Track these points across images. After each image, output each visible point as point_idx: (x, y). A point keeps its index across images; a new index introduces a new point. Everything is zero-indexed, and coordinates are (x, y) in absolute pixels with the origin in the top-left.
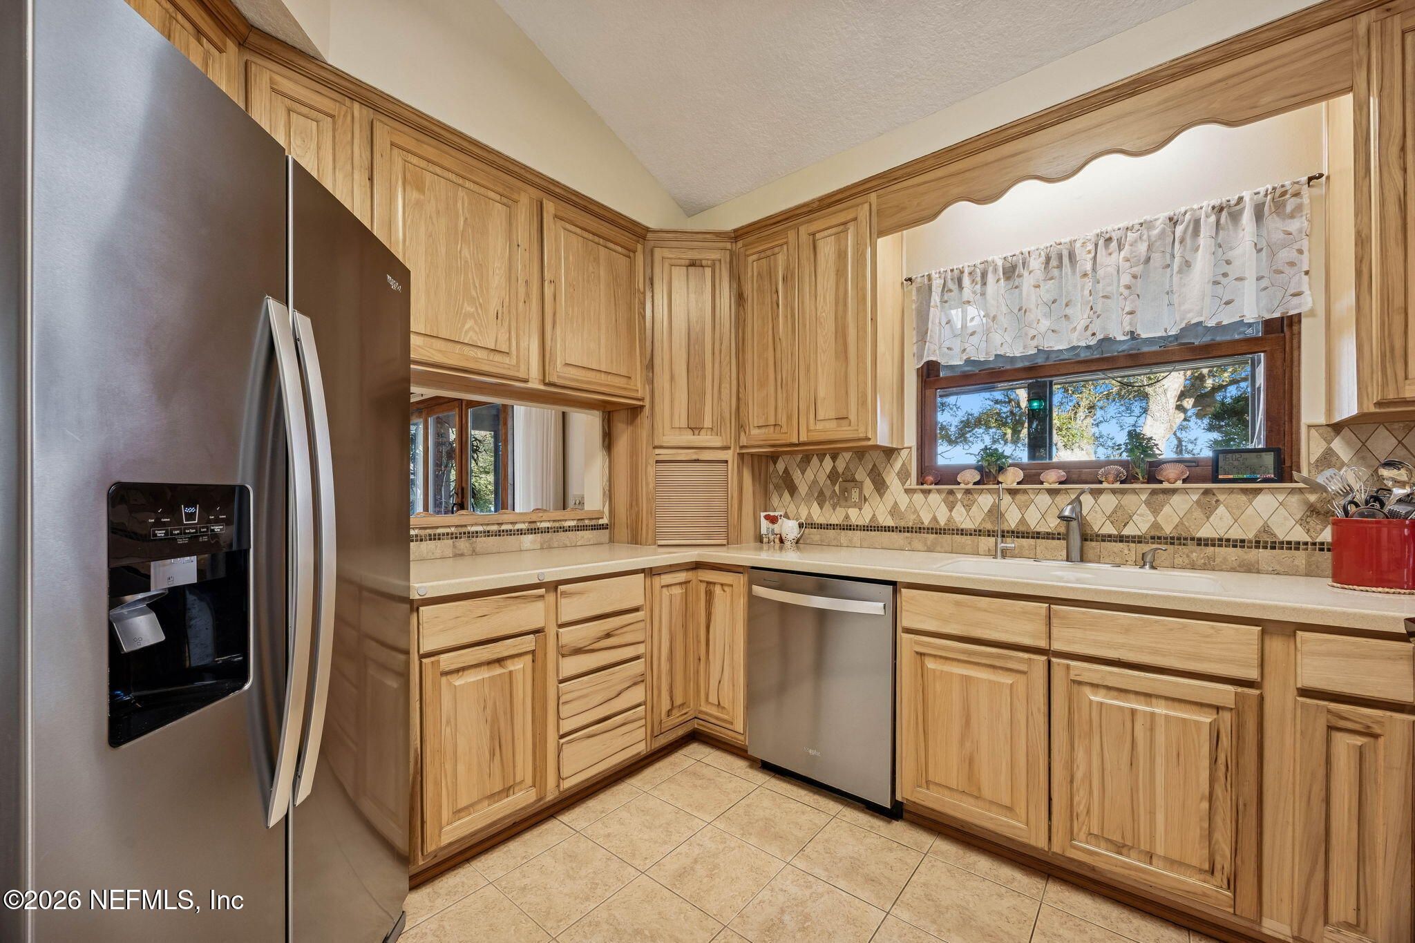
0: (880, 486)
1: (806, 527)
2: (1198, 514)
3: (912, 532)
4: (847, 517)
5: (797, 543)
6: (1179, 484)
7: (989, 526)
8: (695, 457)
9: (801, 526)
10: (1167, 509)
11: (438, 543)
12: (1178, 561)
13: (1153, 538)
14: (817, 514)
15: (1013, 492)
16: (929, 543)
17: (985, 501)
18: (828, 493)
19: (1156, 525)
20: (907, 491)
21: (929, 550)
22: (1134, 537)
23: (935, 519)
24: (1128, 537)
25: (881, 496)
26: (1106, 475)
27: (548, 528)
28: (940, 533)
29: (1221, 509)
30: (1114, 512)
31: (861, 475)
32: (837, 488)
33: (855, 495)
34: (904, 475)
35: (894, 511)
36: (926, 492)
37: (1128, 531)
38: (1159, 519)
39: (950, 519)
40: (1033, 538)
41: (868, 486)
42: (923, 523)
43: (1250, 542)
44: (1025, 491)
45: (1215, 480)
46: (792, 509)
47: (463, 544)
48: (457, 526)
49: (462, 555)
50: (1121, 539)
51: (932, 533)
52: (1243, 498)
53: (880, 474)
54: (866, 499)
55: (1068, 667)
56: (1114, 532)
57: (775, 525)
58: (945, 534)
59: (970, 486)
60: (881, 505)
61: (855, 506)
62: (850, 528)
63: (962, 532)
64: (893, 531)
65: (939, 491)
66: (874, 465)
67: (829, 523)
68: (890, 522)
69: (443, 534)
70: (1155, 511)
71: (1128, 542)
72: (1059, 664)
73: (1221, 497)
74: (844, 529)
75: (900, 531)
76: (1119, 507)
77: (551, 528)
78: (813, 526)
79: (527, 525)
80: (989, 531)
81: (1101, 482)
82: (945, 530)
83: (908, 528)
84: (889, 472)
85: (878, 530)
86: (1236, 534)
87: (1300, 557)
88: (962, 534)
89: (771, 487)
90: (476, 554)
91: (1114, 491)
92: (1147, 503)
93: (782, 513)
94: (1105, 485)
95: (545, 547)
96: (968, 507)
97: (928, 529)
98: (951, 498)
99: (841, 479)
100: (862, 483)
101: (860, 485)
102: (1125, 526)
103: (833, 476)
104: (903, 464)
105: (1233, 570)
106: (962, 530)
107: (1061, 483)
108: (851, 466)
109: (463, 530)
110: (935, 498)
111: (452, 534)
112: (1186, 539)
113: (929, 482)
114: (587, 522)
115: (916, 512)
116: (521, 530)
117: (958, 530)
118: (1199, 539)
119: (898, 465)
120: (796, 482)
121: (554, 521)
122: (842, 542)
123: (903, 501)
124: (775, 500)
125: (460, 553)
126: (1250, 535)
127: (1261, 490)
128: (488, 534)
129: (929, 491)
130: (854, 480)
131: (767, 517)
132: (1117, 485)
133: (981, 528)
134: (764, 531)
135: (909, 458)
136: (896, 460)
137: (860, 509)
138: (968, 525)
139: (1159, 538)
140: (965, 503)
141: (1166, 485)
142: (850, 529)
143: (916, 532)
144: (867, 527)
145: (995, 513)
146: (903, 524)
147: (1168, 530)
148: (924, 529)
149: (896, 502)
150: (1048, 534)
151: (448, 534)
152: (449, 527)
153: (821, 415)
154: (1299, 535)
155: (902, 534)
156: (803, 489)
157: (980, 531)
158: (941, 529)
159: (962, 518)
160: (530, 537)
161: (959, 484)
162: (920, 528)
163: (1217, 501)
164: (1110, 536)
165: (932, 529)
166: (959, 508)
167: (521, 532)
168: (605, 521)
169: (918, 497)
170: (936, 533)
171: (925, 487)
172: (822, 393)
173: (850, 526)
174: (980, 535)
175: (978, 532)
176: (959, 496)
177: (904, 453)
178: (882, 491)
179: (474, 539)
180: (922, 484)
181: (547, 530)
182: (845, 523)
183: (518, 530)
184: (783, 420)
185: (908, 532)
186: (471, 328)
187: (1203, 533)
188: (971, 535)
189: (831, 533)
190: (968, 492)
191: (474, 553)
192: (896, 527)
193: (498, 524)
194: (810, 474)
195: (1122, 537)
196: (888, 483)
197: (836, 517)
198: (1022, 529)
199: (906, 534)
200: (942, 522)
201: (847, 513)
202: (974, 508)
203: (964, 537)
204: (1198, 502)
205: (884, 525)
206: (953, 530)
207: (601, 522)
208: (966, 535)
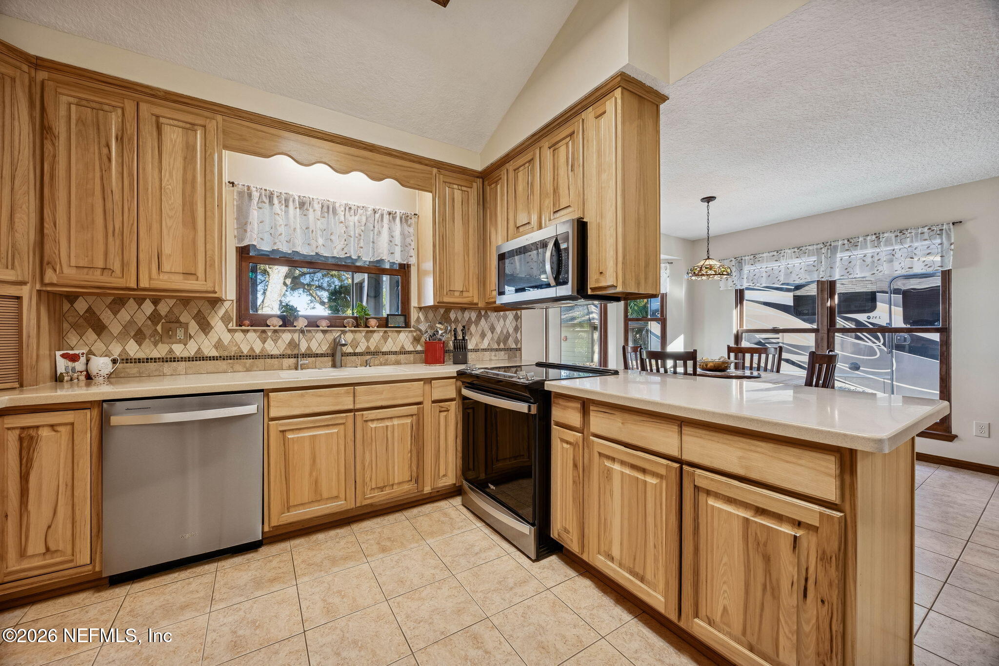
0: (205, 327)
1: (120, 363)
2: (382, 341)
3: (234, 359)
4: (171, 351)
5: (108, 378)
6: (376, 328)
7: (289, 352)
9: (114, 361)
10: (372, 339)
12: (376, 362)
13: (367, 353)
14: (133, 349)
15: (302, 331)
16: (247, 365)
17: (286, 337)
18: (148, 332)
19: (368, 347)
20: (229, 331)
21: (248, 370)
22: (360, 353)
23: (252, 349)
24: (357, 353)
25: (206, 334)
26: (348, 323)
28: (256, 359)
29: (390, 339)
30: (352, 341)
31: (185, 317)
32: (159, 328)
33: (180, 334)
34: (226, 319)
35: (219, 345)
36: (245, 332)
37: (358, 350)
38: (370, 345)
39: (263, 349)
40: (314, 357)
41: (193, 327)
42: (243, 352)
43: (398, 352)
44: (309, 331)
45: (387, 326)
46: (99, 346)
50: (355, 354)
51: (250, 359)
52: (396, 334)
53: (204, 318)
54: (191, 337)
56: (352, 351)
57: (76, 363)
58: (259, 358)
59: (277, 328)
60: (206, 341)
61: (180, 342)
62: (174, 360)
63: (272, 357)
64: (217, 360)
65: (255, 331)
66: (200, 311)
67: (150, 357)
68: (214, 353)
70: (368, 341)
71: (358, 355)
73: (390, 334)
74: (167, 361)
75: (224, 359)
76: (354, 339)
78: (128, 360)
80: (289, 355)
81: (346, 327)
82: (259, 356)
83: (231, 356)
84: (212, 316)
85: (204, 360)
86: (394, 349)
87: (411, 357)
89: (66, 325)
91: (352, 331)
92: (365, 337)
93: (85, 351)
94: (347, 329)
96: (275, 341)
97: (247, 356)
98: (264, 335)
99: (163, 321)
100: (187, 324)
101: (186, 326)
102: (356, 348)
103: (155, 318)
104: (227, 311)
105: (394, 364)
106: (272, 355)
107: (328, 327)
108: (176, 311)
110: (252, 336)
112: (378, 352)
113: (247, 325)
115: (237, 344)
117: (269, 356)
118: (383, 352)
119: (221, 312)
120: (106, 321)
122: (165, 372)
123: (226, 338)
124: (73, 338)
126: (398, 350)
127: (401, 331)
129: (248, 331)
130: (178, 321)
131: (64, 356)
132: (353, 329)
133: (284, 353)
134: (61, 369)
135: (229, 305)
136: (220, 307)
137: (185, 345)
138: (275, 352)
139: (369, 353)
140: (274, 338)
141: (371, 329)
142: (174, 361)
143: (237, 359)
144: (192, 358)
145: (293, 344)
146: (226, 354)
147: (372, 349)
148: (244, 356)
149: (220, 338)
150: (322, 354)
154: (411, 349)
155: (225, 361)
156: (115, 328)
157: (283, 355)
158: (256, 356)
159: (271, 347)
161: (269, 326)
162: (240, 356)
163: (388, 336)
164: (350, 353)
165: (250, 356)
166: (269, 341)
169: (239, 336)
170: (253, 359)
171: (243, 328)
173: (174, 358)
174: (283, 358)
175: (283, 356)
176: (269, 334)
177: (227, 304)
178: (207, 331)
180: (240, 326)
182: (169, 356)
187: (384, 350)
188: (278, 358)
189: (152, 365)
190: (275, 331)
192: (220, 357)
194: (125, 315)
195: (355, 353)
196: (213, 324)
197: (161, 351)
198: (308, 352)
199: (229, 361)
200: (258, 351)
201: (171, 348)
202: (280, 341)
203: (273, 359)
204: (382, 336)
205: (209, 355)
206: (265, 356)
208: (275, 358)
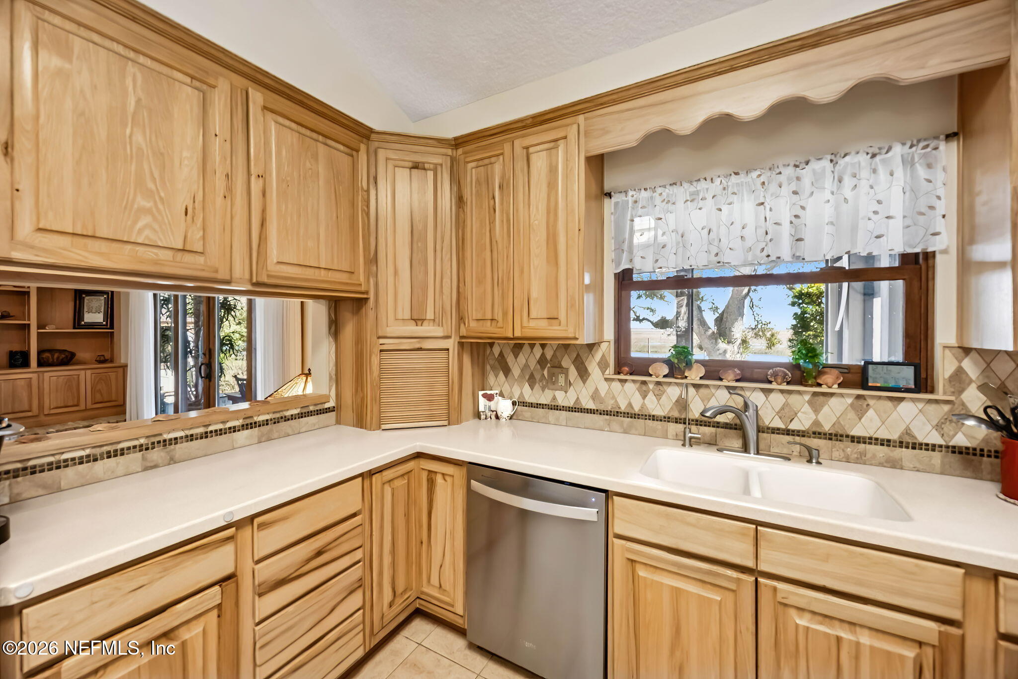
0: (583, 373)
1: (518, 405)
2: (852, 415)
3: (610, 415)
4: (554, 398)
5: (510, 419)
6: (835, 389)
7: (676, 414)
8: (418, 346)
9: (514, 403)
10: (826, 409)
11: (120, 459)
12: (836, 454)
13: (814, 433)
14: (529, 395)
15: (697, 386)
16: (625, 426)
17: (673, 392)
18: (538, 376)
19: (816, 423)
20: (606, 379)
21: (625, 432)
22: (799, 431)
23: (630, 405)
24: (793, 431)
25: (584, 382)
26: (775, 375)
27: (267, 420)
28: (635, 418)
29: (871, 413)
30: (782, 409)
31: (566, 362)
32: (546, 373)
33: (561, 380)
34: (603, 365)
35: (595, 396)
36: (623, 381)
37: (793, 426)
38: (821, 418)
39: (643, 406)
40: (713, 427)
41: (573, 373)
42: (620, 408)
43: (895, 442)
44: (707, 386)
45: (864, 385)
46: (506, 389)
47: (156, 455)
48: (147, 437)
49: (156, 466)
50: (788, 432)
51: (628, 417)
52: (889, 404)
53: (583, 363)
54: (570, 384)
55: (775, 589)
56: (782, 426)
57: (492, 402)
58: (638, 418)
59: (661, 379)
60: (584, 390)
61: (561, 389)
62: (556, 408)
63: (654, 418)
64: (594, 413)
65: (634, 381)
66: (578, 355)
67: (539, 402)
68: (591, 405)
69: (129, 448)
70: (817, 411)
71: (793, 435)
72: (766, 585)
73: (871, 402)
74: (551, 409)
75: (600, 414)
76: (786, 405)
77: (271, 420)
78: (524, 404)
79: (241, 421)
80: (676, 419)
81: (770, 382)
82: (639, 415)
83: (607, 411)
84: (591, 361)
85: (581, 412)
86: (883, 434)
87: (937, 458)
88: (653, 420)
89: (488, 367)
90: (175, 463)
91: (782, 391)
92: (810, 402)
93: (497, 392)
94: (774, 386)
95: (263, 439)
96: (658, 396)
97: (624, 413)
98: (644, 388)
99: (549, 365)
100: (567, 369)
101: (566, 372)
102: (791, 421)
103: (542, 361)
104: (603, 356)
105: (881, 465)
106: (654, 416)
107: (737, 381)
108: (558, 354)
109: (156, 439)
110: (630, 387)
111: (141, 446)
112: (842, 436)
113: (625, 373)
114: (312, 408)
115: (614, 397)
116: (234, 427)
117: (650, 416)
118: (853, 437)
119: (598, 356)
120: (510, 364)
121: (274, 413)
122: (550, 420)
123: (603, 387)
124: (491, 379)
125: (152, 464)
126: (894, 436)
127: (904, 398)
128: (191, 438)
129: (625, 381)
130: (560, 367)
131: (484, 396)
132: (785, 387)
133: (670, 415)
134: (481, 408)
135: (607, 350)
136: (597, 349)
137: (566, 392)
138: (659, 412)
139: (820, 433)
140: (656, 392)
141: (824, 389)
142: (557, 410)
143: (614, 415)
144: (572, 408)
145: (682, 404)
146: (602, 407)
147: (827, 427)
148: (621, 413)
149: (597, 388)
150: (727, 424)
151: (135, 447)
152: (137, 439)
153: (533, 314)
154: (935, 438)
155: (602, 416)
156: (516, 371)
157: (669, 418)
158: (635, 414)
159: (653, 406)
160: (246, 433)
161: (651, 375)
162: (617, 412)
163: (868, 405)
164: (778, 429)
165: (628, 413)
166: (651, 396)
167: (234, 430)
168: (331, 404)
169: (616, 385)
170: (631, 417)
171: (622, 377)
172: (534, 295)
173: (557, 406)
174: (668, 422)
175: (667, 419)
176: (651, 386)
177: (604, 346)
178: (585, 378)
179: (172, 447)
180: (619, 373)
181: (266, 423)
182: (553, 404)
183: (230, 428)
184: (499, 316)
185: (607, 415)
186: (146, 226)
187: (856, 432)
188: (661, 420)
189: (540, 411)
190: (658, 383)
191: (172, 461)
192: (597, 410)
193: (205, 426)
194: (522, 359)
195: (788, 430)
196: (590, 370)
197: (545, 398)
199: (606, 416)
200: (637, 409)
201: (554, 395)
202: (664, 397)
203: (655, 422)
204: (852, 405)
205: (586, 407)
206: (646, 416)
207: (327, 406)
208: (657, 420)
